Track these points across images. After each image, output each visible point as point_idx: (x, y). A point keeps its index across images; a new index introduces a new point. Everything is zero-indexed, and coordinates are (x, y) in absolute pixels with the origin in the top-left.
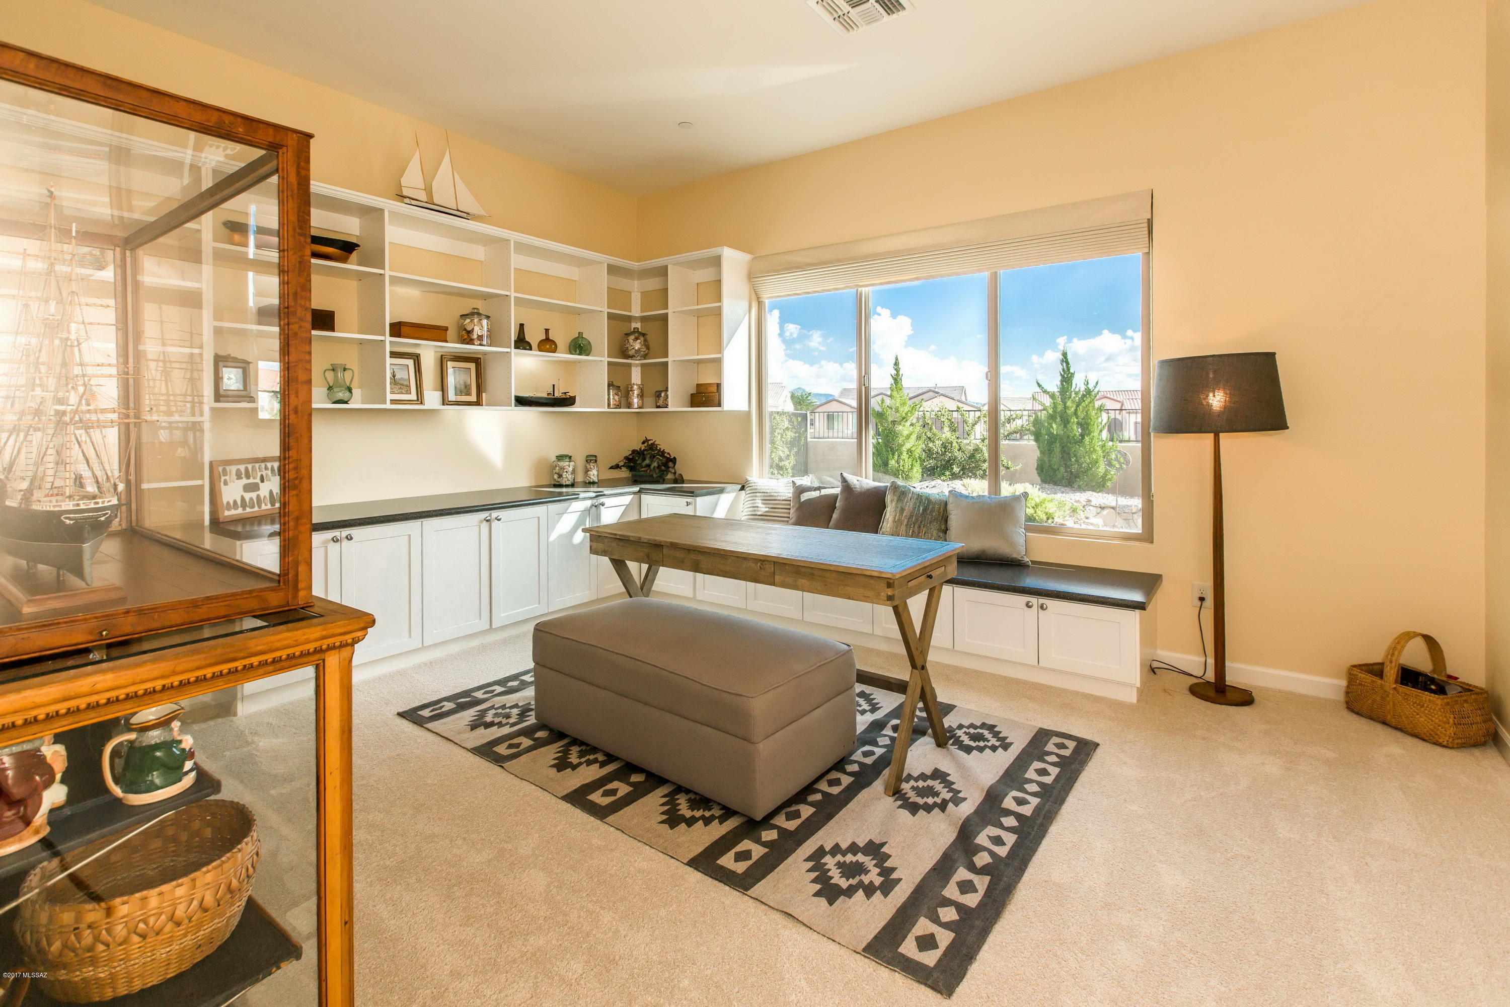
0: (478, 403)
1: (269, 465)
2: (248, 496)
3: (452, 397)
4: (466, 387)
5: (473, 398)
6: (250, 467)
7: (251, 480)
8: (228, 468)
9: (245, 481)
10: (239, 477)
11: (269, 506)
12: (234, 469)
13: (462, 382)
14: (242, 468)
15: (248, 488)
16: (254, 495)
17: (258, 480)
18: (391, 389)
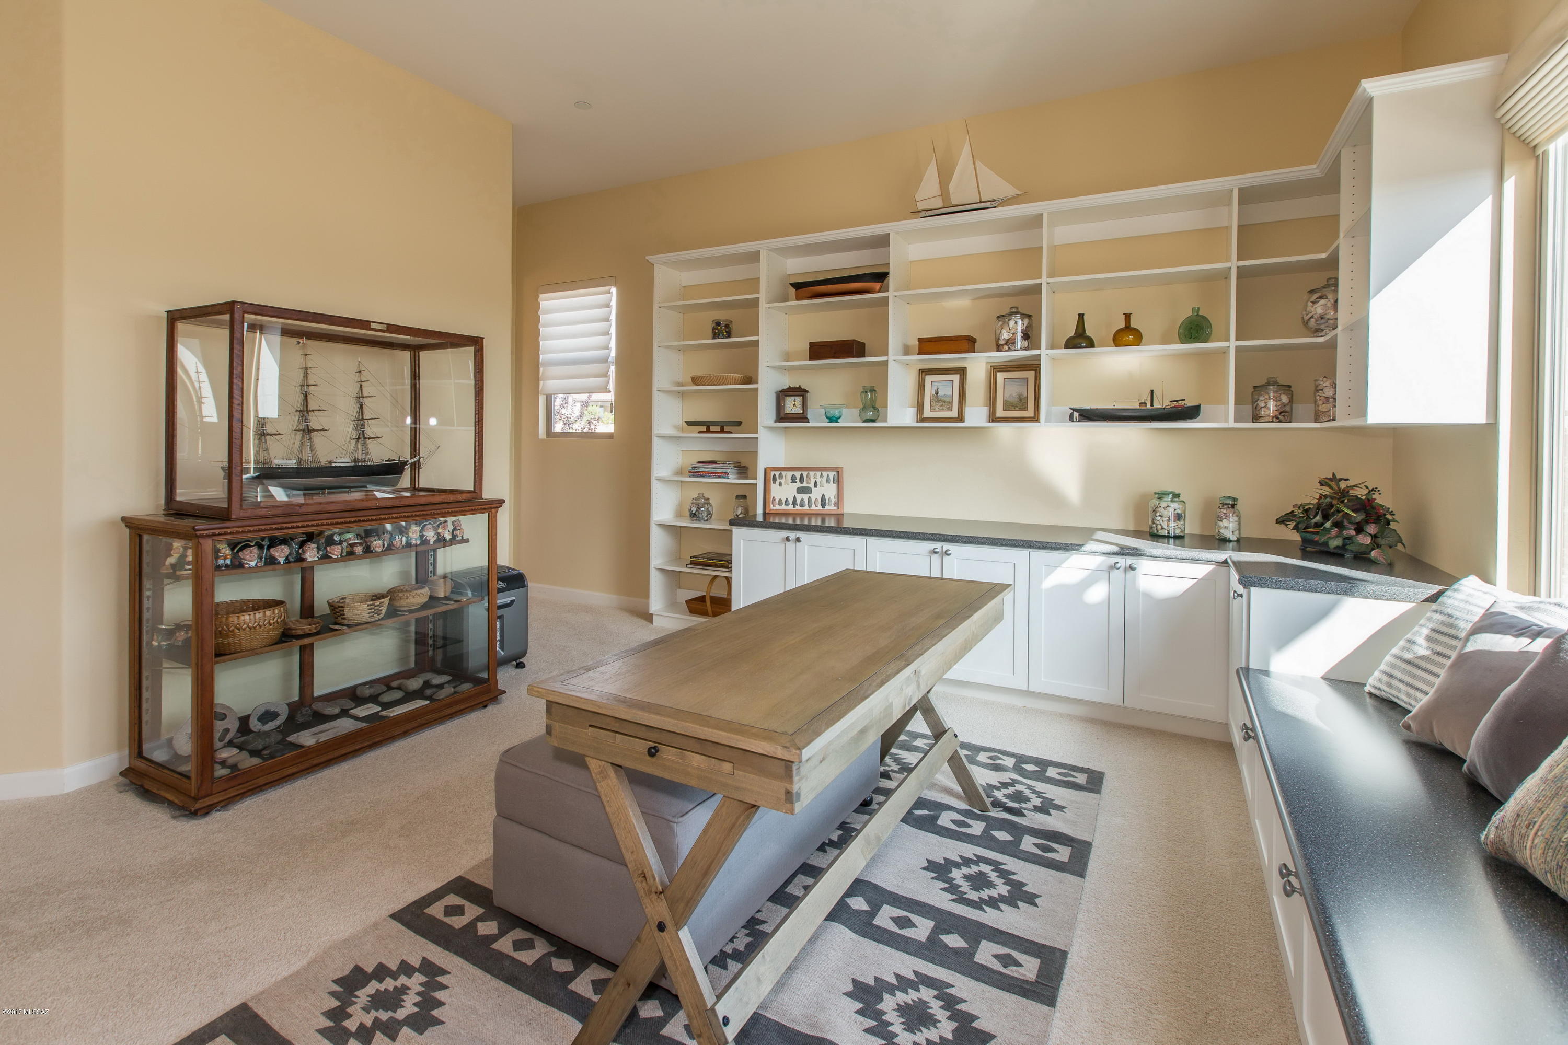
0: (1035, 418)
1: (825, 474)
2: (799, 497)
3: (1000, 413)
4: (1020, 400)
5: (1030, 413)
6: (805, 474)
7: (805, 485)
8: (784, 473)
9: (799, 485)
10: (793, 480)
11: (820, 507)
12: (790, 474)
13: (1015, 394)
14: (798, 474)
15: (801, 490)
16: (805, 497)
17: (812, 485)
18: (931, 406)
